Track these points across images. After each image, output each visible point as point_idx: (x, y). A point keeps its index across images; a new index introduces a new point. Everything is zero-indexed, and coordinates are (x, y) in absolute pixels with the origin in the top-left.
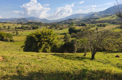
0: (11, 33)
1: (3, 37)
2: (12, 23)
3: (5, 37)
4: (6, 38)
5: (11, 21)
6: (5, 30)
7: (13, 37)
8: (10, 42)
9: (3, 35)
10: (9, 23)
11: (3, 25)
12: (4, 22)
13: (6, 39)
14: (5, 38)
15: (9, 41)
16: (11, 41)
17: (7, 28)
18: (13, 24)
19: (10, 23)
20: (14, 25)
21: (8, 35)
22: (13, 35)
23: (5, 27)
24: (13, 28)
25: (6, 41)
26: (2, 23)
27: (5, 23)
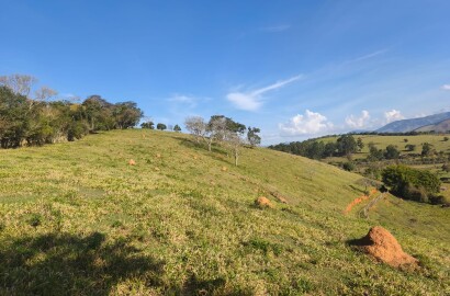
0: (433, 171)
1: (404, 184)
2: (440, 133)
3: (411, 184)
4: (415, 189)
5: (436, 124)
6: (411, 159)
7: (444, 186)
8: (429, 206)
9: (403, 176)
10: (425, 133)
11: (406, 141)
12: (409, 130)
13: (415, 193)
14: (412, 188)
15: (426, 198)
16: (435, 201)
17: (419, 150)
18: (442, 138)
19: (432, 132)
20: (446, 139)
21: (423, 178)
22: (442, 179)
23: (411, 148)
24: (441, 153)
25: (416, 198)
26: (402, 134)
27: (412, 134)
